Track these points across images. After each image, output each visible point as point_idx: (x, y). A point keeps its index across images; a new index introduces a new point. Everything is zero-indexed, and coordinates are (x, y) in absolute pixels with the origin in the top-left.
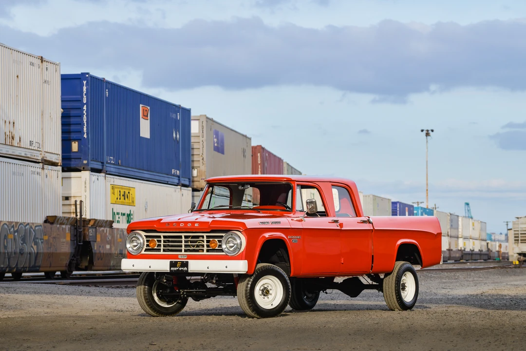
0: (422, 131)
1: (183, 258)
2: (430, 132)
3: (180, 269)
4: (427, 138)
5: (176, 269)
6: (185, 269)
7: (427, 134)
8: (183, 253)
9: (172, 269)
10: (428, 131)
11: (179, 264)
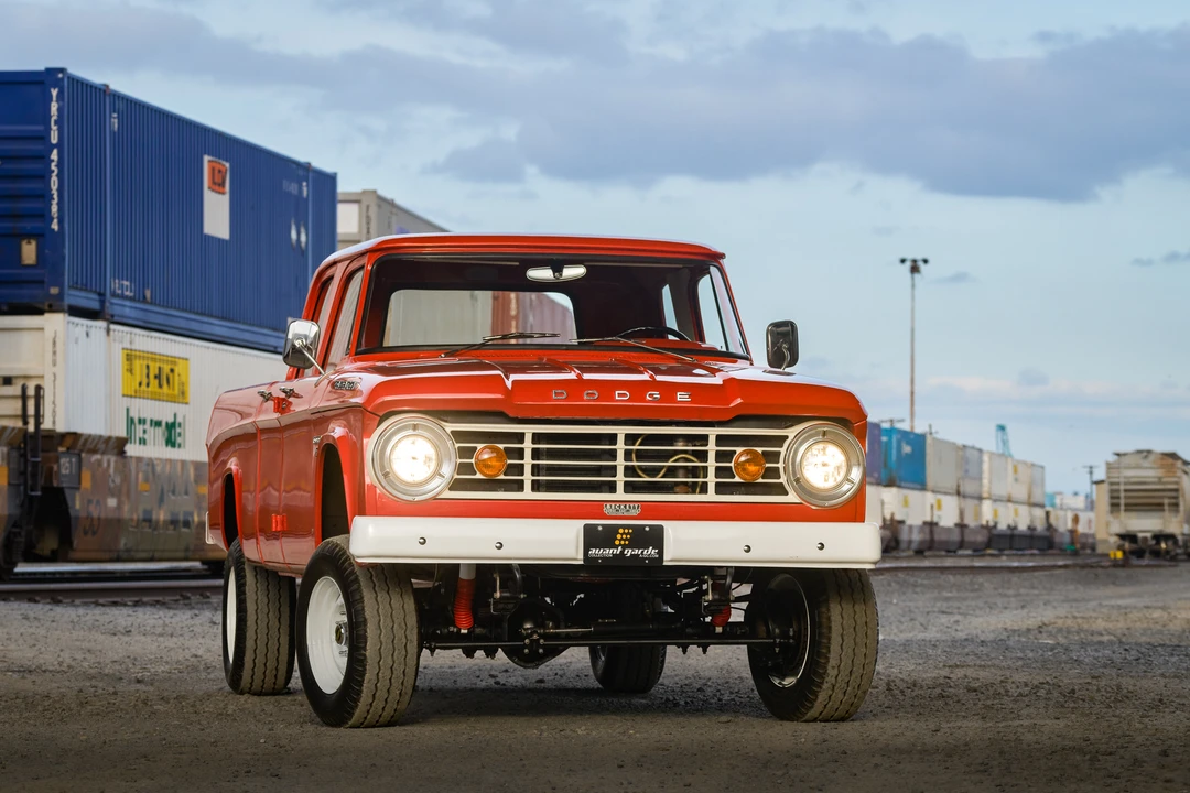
0: (903, 261)
1: (622, 513)
2: (921, 264)
3: (629, 552)
4: (913, 279)
5: (608, 552)
6: (652, 552)
7: (915, 269)
8: (622, 495)
9: (593, 552)
10: (915, 261)
11: (619, 537)
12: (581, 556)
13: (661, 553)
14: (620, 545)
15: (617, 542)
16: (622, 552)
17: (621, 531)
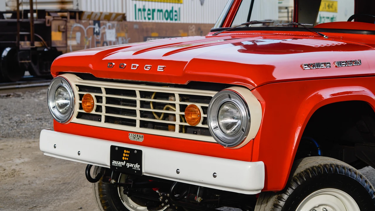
1: (136, 140)
3: (129, 165)
5: (120, 164)
6: (137, 166)
8: (137, 129)
9: (114, 162)
11: (124, 155)
12: (109, 164)
13: (141, 167)
14: (125, 160)
15: (123, 158)
16: (126, 164)
17: (125, 151)
